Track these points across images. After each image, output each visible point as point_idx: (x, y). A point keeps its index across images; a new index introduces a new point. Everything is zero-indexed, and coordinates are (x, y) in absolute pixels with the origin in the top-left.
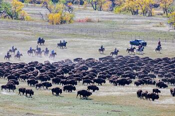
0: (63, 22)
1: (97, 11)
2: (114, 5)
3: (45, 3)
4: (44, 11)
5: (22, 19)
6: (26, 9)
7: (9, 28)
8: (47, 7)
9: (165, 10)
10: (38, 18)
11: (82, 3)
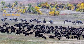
0: (55, 15)
1: (69, 10)
2: (76, 8)
3: (48, 7)
5: (39, 14)
6: (41, 10)
8: (49, 9)
10: (45, 14)
11: (63, 7)
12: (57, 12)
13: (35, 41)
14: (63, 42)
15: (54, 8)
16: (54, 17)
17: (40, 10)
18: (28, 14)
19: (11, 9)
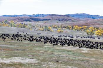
0: (61, 32)
1: (69, 30)
2: (73, 28)
3: (56, 28)
4: (56, 29)
5: (51, 31)
7: (48, 33)
9: (85, 30)
10: (55, 31)
11: (65, 28)
12: (62, 30)
13: (48, 47)
14: (65, 48)
15: (60, 28)
16: (60, 33)
17: (52, 29)
18: (45, 31)
19: (35, 28)
